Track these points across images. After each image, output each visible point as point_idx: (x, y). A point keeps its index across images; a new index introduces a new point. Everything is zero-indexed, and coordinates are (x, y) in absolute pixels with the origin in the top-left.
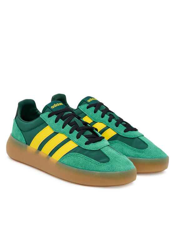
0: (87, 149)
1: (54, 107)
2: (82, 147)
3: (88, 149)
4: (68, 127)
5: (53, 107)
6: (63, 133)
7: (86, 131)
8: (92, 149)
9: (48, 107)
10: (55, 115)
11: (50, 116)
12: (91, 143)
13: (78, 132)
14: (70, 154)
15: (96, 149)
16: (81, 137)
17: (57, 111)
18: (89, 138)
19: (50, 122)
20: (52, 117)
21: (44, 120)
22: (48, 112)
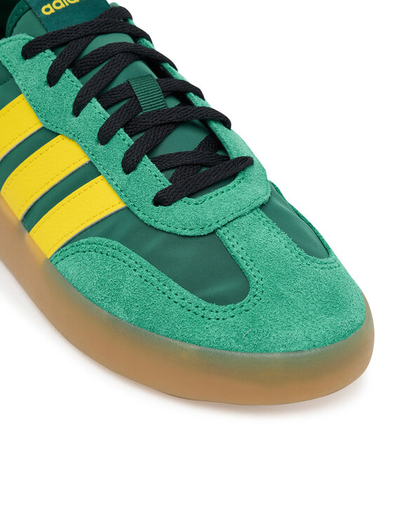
0: (158, 226)
1: (52, 11)
2: (140, 215)
3: (164, 227)
4: (96, 112)
5: (48, 10)
6: (75, 137)
7: (169, 132)
8: (179, 231)
9: (30, 9)
10: (48, 52)
11: (29, 52)
12: (180, 198)
13: (131, 141)
14: (91, 239)
15: (196, 232)
16: (140, 167)
17: (60, 33)
18: (178, 167)
19: (26, 79)
20: (37, 57)
21: (7, 65)
22: (24, 36)
